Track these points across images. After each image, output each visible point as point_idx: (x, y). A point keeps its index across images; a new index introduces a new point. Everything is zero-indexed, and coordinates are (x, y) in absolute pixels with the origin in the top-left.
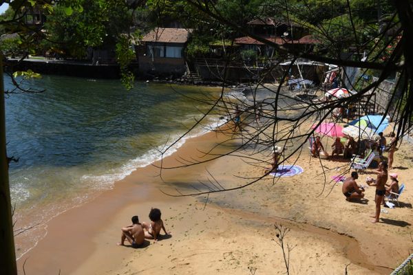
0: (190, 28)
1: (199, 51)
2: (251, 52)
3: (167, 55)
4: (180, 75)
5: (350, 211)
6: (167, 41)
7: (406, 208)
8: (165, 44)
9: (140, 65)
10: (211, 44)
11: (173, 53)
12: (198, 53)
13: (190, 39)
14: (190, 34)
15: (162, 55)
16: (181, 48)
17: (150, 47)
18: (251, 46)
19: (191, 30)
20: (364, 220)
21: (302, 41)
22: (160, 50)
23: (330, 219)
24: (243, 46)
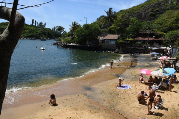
0: (119, 34)
1: (121, 42)
2: (140, 43)
3: (111, 43)
4: (114, 50)
5: (137, 107)
6: (111, 39)
7: (164, 110)
8: (110, 40)
9: (102, 47)
10: (125, 40)
11: (113, 43)
12: (121, 43)
13: (119, 38)
14: (119, 36)
15: (109, 43)
16: (115, 41)
17: (106, 41)
18: (140, 40)
19: (119, 35)
20: (140, 113)
21: (160, 39)
22: (108, 41)
23: (125, 110)
24: (137, 41)
